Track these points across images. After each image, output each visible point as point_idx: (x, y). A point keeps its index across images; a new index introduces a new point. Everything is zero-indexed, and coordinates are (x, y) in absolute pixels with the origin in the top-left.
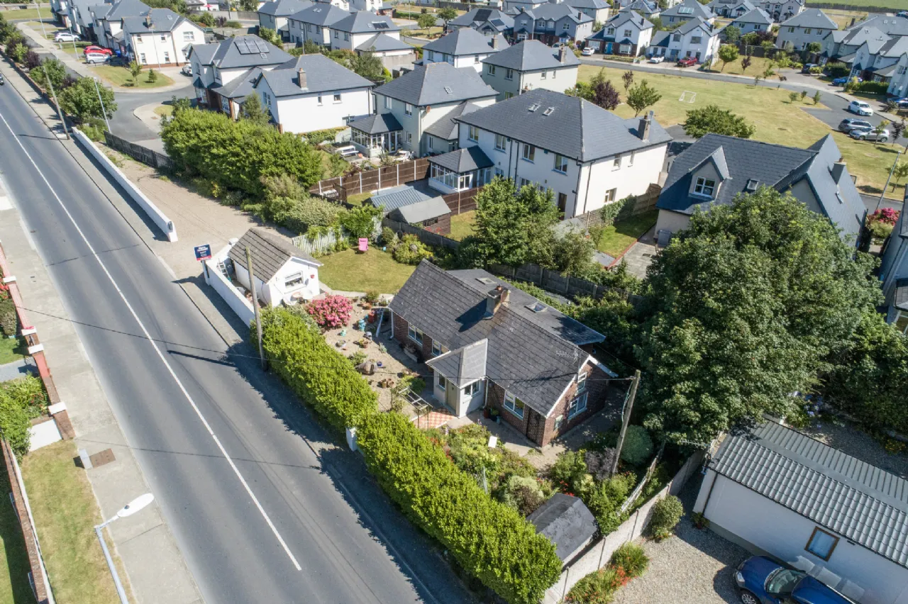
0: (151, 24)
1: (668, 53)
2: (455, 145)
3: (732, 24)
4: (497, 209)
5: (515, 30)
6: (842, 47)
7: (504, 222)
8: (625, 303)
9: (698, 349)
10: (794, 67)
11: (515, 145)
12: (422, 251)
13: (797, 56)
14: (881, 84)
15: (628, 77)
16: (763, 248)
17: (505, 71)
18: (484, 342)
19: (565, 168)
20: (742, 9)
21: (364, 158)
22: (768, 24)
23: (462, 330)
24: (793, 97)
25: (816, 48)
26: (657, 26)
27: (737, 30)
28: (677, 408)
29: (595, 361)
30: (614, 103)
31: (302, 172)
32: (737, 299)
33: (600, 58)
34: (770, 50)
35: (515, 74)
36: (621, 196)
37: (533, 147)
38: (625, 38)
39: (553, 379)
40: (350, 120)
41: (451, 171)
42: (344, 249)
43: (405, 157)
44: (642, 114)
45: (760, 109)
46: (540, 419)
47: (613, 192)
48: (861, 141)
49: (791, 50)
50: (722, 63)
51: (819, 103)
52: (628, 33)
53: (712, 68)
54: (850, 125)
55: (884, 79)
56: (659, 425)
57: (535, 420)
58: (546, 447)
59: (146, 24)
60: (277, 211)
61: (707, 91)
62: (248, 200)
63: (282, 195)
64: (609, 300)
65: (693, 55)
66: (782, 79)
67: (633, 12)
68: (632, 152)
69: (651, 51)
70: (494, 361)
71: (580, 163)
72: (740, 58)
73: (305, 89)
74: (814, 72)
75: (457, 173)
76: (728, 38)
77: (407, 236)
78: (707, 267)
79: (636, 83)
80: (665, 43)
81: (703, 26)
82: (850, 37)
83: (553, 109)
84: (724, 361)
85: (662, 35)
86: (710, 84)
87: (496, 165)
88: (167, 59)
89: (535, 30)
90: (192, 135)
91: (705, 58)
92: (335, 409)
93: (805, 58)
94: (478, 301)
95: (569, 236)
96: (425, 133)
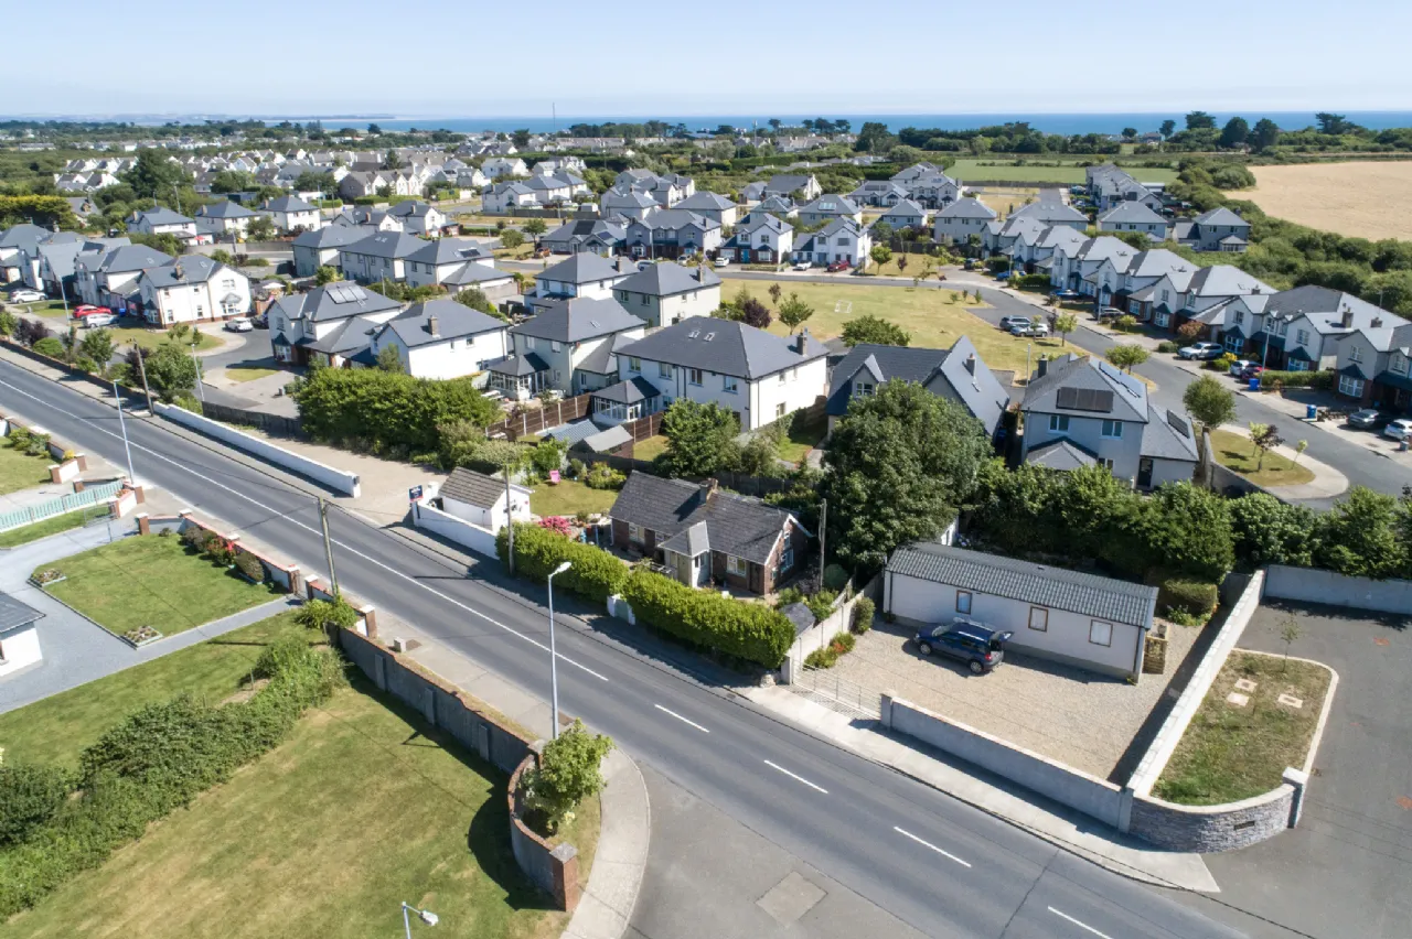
0: (181, 276)
1: (815, 257)
2: (614, 379)
3: (881, 219)
4: (685, 425)
5: (628, 243)
6: (1000, 238)
7: (693, 436)
8: (810, 492)
9: (864, 490)
10: (957, 263)
11: (681, 371)
12: (615, 476)
13: (957, 250)
14: (1043, 276)
15: (775, 291)
16: (896, 417)
17: (640, 297)
18: (703, 524)
19: (734, 388)
20: (893, 196)
21: (512, 403)
22: (922, 217)
23: (680, 520)
24: (954, 297)
25: (976, 240)
26: (797, 227)
27: (888, 226)
28: (858, 535)
29: (794, 520)
30: (766, 322)
31: (476, 416)
32: (883, 453)
33: (736, 269)
34: (928, 245)
35: (652, 299)
36: (790, 409)
37: (700, 371)
38: (762, 244)
39: (765, 538)
40: (484, 365)
41: (619, 403)
42: (536, 483)
43: (557, 396)
44: (797, 331)
45: (921, 313)
46: (760, 569)
47: (782, 406)
48: (1022, 338)
49: (951, 244)
50: (876, 264)
51: (982, 301)
52: (765, 239)
53: (867, 271)
54: (1010, 322)
55: (1046, 271)
56: (848, 552)
57: (756, 570)
58: (767, 596)
59: (175, 276)
60: (459, 456)
61: (864, 298)
62: (415, 452)
63: (464, 439)
64: (797, 491)
65: (844, 258)
66: (942, 278)
67: (767, 215)
68: (794, 366)
69: (795, 256)
70: (714, 536)
71: (748, 380)
72: (896, 257)
73: (436, 336)
74: (977, 267)
75: (626, 404)
76: (880, 236)
77: (596, 464)
78: (861, 435)
79: (785, 298)
80: (809, 246)
81: (848, 226)
82: (1006, 228)
83: (713, 334)
84: (883, 496)
85: (804, 238)
86: (865, 290)
87: (663, 393)
88: (200, 314)
89: (654, 242)
90: (347, 393)
91: (858, 261)
92: (599, 580)
93: (967, 251)
94: (691, 494)
95: (752, 443)
96: (576, 369)
